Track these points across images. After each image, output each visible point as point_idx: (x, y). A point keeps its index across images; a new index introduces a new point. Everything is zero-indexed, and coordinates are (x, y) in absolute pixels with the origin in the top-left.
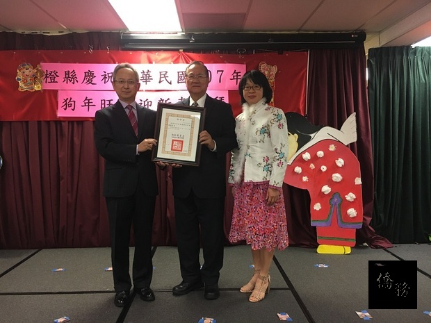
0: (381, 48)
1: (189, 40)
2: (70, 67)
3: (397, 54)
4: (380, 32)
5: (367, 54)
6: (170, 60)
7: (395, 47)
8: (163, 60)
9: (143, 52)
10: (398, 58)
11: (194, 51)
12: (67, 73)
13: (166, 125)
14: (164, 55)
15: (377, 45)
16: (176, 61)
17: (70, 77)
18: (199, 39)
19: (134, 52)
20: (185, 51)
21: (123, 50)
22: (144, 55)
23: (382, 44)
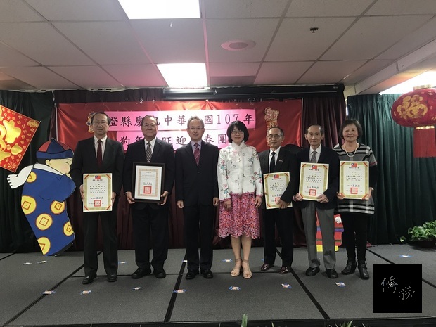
0: (356, 96)
1: (213, 93)
2: (126, 114)
3: (368, 100)
4: (355, 84)
5: (346, 100)
6: (199, 107)
7: (367, 95)
8: (194, 108)
9: (179, 102)
10: (370, 103)
11: (217, 100)
12: (124, 119)
13: (140, 176)
14: (194, 104)
15: (353, 94)
16: (204, 108)
17: (126, 121)
18: (221, 91)
19: (173, 102)
20: (210, 100)
21: (164, 101)
22: (179, 104)
23: (357, 93)
